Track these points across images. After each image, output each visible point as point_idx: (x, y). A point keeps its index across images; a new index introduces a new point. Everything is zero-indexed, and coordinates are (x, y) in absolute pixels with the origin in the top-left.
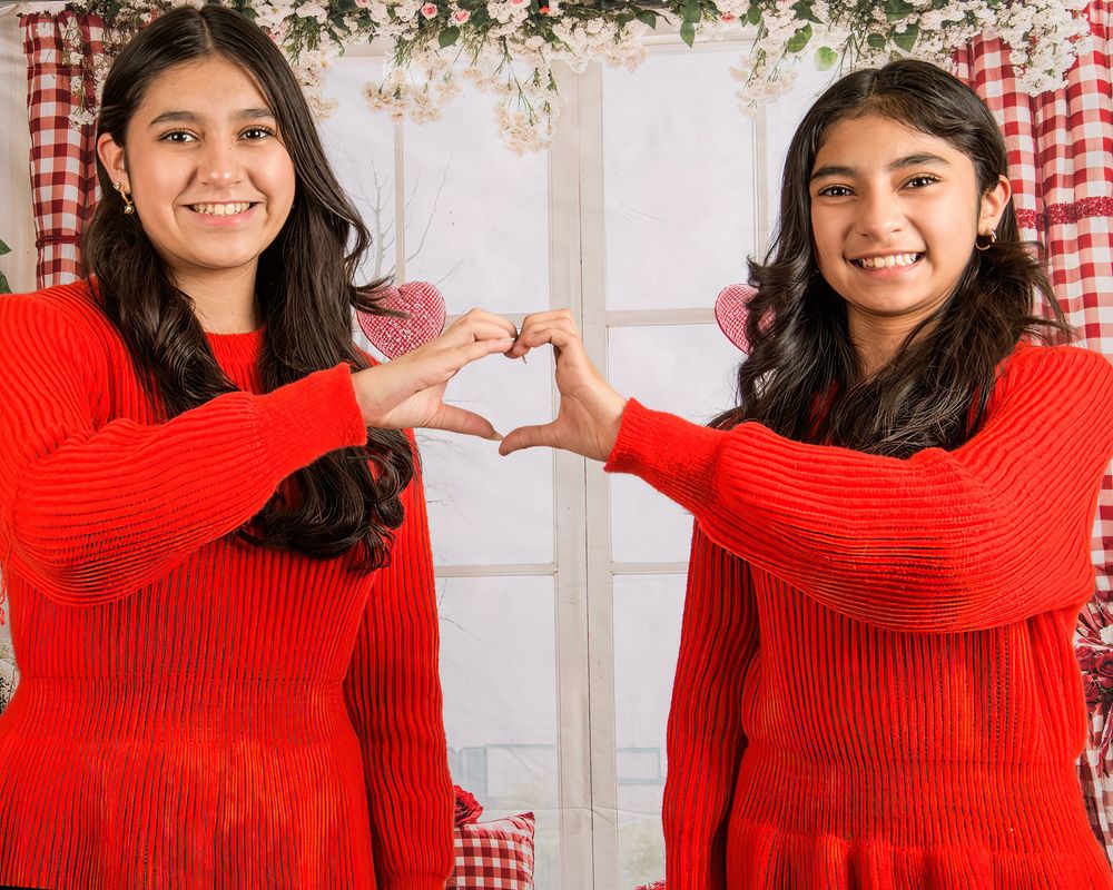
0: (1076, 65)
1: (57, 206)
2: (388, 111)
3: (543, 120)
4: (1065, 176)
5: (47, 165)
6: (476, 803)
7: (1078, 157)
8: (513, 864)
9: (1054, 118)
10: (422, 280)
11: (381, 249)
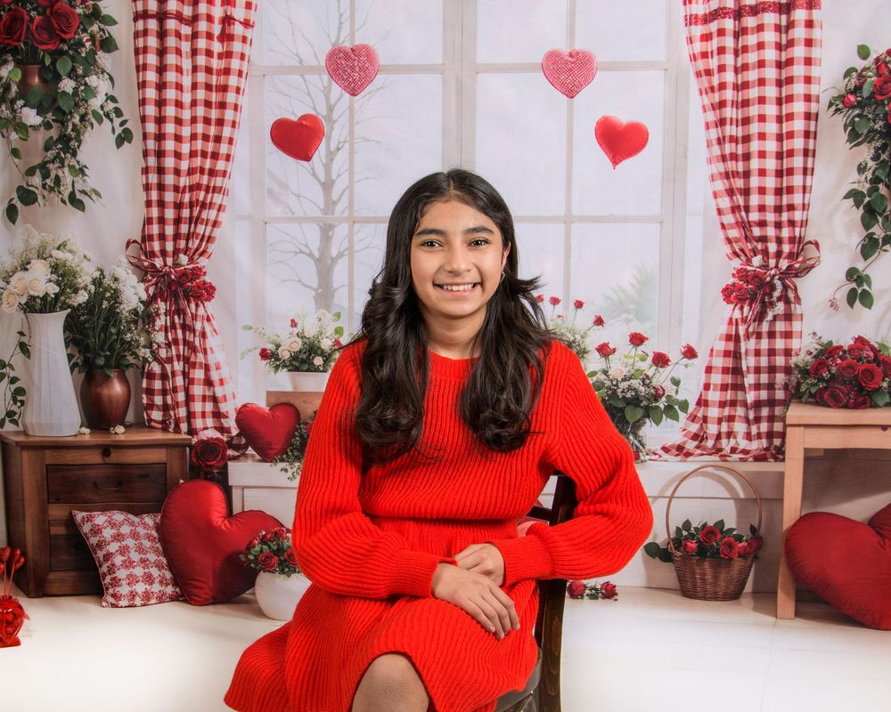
10: (365, 42)
11: (341, 23)
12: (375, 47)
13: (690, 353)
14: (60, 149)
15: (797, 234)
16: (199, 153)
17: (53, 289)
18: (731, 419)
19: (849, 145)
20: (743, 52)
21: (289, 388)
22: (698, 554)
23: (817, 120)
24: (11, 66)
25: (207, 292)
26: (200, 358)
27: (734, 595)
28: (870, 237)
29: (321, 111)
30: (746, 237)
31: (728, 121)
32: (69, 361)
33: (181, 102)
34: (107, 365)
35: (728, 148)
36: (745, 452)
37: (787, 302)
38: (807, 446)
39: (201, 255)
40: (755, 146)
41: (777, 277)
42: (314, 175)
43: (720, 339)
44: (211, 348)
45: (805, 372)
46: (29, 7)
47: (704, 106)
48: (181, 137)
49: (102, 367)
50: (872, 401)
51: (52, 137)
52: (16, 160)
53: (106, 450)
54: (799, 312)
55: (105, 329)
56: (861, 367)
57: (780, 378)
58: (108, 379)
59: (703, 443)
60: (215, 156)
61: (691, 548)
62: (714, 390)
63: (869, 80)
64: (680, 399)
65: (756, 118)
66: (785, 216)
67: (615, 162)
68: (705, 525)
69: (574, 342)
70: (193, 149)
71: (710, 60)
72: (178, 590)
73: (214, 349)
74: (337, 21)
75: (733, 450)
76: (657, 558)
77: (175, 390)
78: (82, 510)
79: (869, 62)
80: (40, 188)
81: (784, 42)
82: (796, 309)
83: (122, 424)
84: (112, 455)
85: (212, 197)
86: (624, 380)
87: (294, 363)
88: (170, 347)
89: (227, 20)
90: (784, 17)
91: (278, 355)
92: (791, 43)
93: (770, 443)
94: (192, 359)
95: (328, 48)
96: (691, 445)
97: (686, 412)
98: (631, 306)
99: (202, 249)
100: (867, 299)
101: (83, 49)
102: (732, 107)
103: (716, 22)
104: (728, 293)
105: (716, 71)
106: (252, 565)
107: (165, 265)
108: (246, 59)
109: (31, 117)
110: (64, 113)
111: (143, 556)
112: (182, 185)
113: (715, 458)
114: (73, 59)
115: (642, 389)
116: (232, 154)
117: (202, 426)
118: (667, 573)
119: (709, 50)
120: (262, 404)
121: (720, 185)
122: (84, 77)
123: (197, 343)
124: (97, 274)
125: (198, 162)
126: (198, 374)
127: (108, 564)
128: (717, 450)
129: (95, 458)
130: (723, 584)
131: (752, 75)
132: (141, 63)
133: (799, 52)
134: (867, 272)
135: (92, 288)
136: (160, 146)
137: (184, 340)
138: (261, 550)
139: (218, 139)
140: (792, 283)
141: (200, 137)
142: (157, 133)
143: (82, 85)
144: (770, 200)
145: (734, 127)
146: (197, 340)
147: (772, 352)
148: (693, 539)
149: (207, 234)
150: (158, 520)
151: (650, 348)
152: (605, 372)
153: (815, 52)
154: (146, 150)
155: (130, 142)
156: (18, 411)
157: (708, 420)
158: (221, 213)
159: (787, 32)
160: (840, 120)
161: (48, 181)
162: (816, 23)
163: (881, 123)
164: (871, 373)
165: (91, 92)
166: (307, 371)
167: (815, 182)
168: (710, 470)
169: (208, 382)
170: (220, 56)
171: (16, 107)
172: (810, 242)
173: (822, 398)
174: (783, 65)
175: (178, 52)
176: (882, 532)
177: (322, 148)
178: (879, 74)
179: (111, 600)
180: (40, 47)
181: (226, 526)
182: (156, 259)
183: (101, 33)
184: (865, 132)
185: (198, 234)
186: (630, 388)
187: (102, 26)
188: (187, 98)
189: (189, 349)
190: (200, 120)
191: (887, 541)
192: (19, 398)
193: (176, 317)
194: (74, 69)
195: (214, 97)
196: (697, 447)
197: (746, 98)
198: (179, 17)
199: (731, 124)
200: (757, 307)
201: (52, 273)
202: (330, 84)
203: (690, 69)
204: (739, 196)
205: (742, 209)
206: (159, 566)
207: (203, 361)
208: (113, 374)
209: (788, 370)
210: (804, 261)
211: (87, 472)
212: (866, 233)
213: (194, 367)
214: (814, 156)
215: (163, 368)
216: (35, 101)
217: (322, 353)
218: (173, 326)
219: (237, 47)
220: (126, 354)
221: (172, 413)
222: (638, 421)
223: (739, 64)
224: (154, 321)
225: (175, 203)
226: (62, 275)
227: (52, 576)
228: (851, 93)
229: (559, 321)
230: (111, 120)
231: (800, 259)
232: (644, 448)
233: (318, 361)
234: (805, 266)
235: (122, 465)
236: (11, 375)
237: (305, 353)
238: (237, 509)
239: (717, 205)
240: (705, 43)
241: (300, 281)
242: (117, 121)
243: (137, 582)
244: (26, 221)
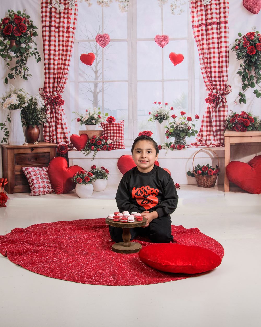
0: (211, 0)
1: (46, 21)
2: (101, 5)
3: (127, 7)
4: (210, 18)
5: (44, 14)
6: (114, 119)
7: (212, 15)
8: (120, 128)
9: (208, 9)
10: (106, 33)
11: (100, 28)
12: (109, 34)
13: (197, 117)
14: (21, 63)
15: (225, 84)
16: (60, 64)
17: (18, 102)
18: (209, 135)
19: (237, 59)
20: (208, 35)
21: (85, 130)
22: (202, 174)
23: (228, 53)
24: (7, 40)
25: (63, 102)
26: (60, 121)
27: (212, 186)
28: (244, 84)
29: (94, 52)
30: (211, 85)
31: (205, 53)
32: (22, 123)
33: (55, 50)
34: (33, 124)
35: (205, 61)
36: (214, 144)
37: (223, 102)
38: (230, 142)
39: (60, 92)
40: (212, 60)
41: (220, 95)
42: (93, 69)
43: (205, 113)
44: (63, 119)
45: (229, 122)
46: (13, 24)
47: (198, 49)
48: (55, 59)
49: (32, 125)
50: (247, 129)
51: (18, 60)
52: (8, 66)
53: (32, 149)
54: (226, 105)
55: (33, 113)
56: (244, 119)
57: (222, 123)
58: (33, 128)
59: (202, 142)
60: (65, 64)
61: (200, 172)
62: (204, 127)
63: (242, 42)
64: (195, 130)
65: (212, 53)
66: (221, 79)
67: (175, 65)
68: (203, 166)
69: (165, 114)
70: (59, 63)
71: (199, 37)
72: (53, 190)
73: (64, 119)
74: (99, 27)
75: (210, 144)
76: (190, 176)
77: (53, 131)
78: (25, 167)
79: (242, 37)
80: (15, 74)
81: (219, 32)
82: (226, 104)
83: (37, 141)
84: (34, 150)
85: (64, 76)
86: (179, 125)
87: (87, 122)
88: (51, 118)
89: (68, 27)
90: (218, 26)
91: (82, 120)
92: (221, 33)
93: (220, 142)
94: (58, 122)
95: (96, 35)
96: (199, 143)
97: (197, 134)
98: (181, 104)
99: (61, 90)
100: (244, 101)
101: (28, 36)
102: (206, 49)
103: (201, 27)
104: (207, 100)
105: (201, 40)
106: (75, 182)
107: (50, 95)
108: (74, 38)
109: (13, 54)
110: (22, 53)
111: (43, 180)
112: (55, 72)
113: (205, 146)
114: (25, 38)
115: (185, 127)
116: (69, 64)
117: (60, 141)
118: (193, 180)
119: (199, 35)
120: (78, 134)
121: (204, 71)
122: (28, 43)
123: (59, 117)
124: (31, 98)
125: (60, 66)
126: (59, 126)
127: (32, 183)
128: (206, 144)
129: (29, 151)
130: (209, 183)
131: (211, 41)
132: (44, 39)
133: (223, 35)
134: (244, 94)
135: (29, 102)
136: (49, 62)
137: (55, 116)
138: (77, 177)
139: (65, 60)
140: (224, 97)
141: (60, 59)
142: (48, 58)
143: (27, 45)
144: (217, 74)
145: (207, 55)
146: (59, 116)
147: (220, 116)
148: (200, 170)
149: (62, 86)
150: (47, 169)
151: (186, 116)
152: (174, 123)
153: (227, 35)
154: (45, 63)
155: (41, 61)
156: (7, 138)
157: (203, 136)
158: (66, 80)
159: (219, 30)
160: (235, 53)
161: (17, 72)
162: (227, 27)
163: (245, 53)
164: (247, 121)
165: (30, 47)
166: (91, 124)
167: (229, 69)
168: (204, 150)
169: (62, 128)
170: (66, 37)
171: (8, 51)
172: (228, 86)
173: (234, 128)
174: (219, 38)
175: (55, 36)
176: (253, 166)
177: (95, 62)
178: (244, 40)
179: (33, 194)
180: (16, 35)
181: (67, 170)
182: (48, 94)
183: (33, 31)
184: (241, 56)
185: (60, 86)
186: (181, 127)
187: (33, 29)
188: (57, 49)
189: (57, 119)
190: (61, 55)
191: (254, 168)
192: (7, 134)
193: (53, 110)
194: (25, 41)
195: (65, 48)
196: (200, 143)
197: (209, 47)
198: (55, 27)
199: (206, 54)
200: (215, 104)
201: (18, 98)
202: (97, 45)
203: (194, 40)
204: (209, 73)
205: (210, 77)
206: (47, 183)
207: (61, 122)
208: (35, 126)
209: (224, 121)
210: (227, 91)
211: (26, 155)
212: (243, 83)
213: (58, 124)
214: (228, 63)
215: (49, 125)
216: (14, 50)
217: (95, 119)
218: (52, 112)
219: (71, 35)
220: (39, 121)
221: (52, 137)
222: (184, 136)
223: (207, 38)
224: (47, 111)
225: (53, 78)
226: (20, 99)
227: (16, 187)
228: (237, 46)
229: (161, 109)
230: (35, 55)
231: (226, 90)
232: (186, 144)
233: (94, 121)
234: (227, 92)
235: (37, 153)
236: (5, 128)
237: (90, 119)
238: (70, 165)
239: (203, 76)
240: (198, 33)
241: (88, 99)
242: (37, 55)
243: (41, 188)
244: (11, 83)
